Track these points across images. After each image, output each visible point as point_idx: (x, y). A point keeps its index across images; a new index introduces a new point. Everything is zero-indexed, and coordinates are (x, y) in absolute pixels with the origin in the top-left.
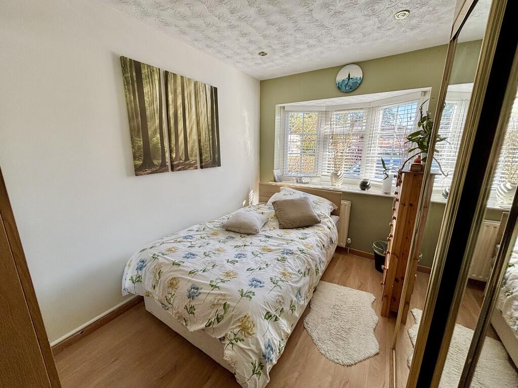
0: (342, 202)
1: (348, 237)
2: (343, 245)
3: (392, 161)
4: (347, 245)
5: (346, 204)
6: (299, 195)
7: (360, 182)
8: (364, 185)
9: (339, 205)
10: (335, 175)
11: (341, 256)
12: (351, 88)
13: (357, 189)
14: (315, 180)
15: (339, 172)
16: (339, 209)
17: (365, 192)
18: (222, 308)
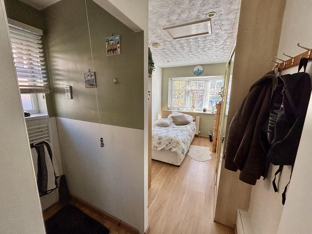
0: (197, 117)
1: (199, 131)
2: (197, 134)
3: (214, 101)
4: (199, 134)
5: (198, 117)
6: (180, 114)
7: (203, 109)
8: (205, 110)
9: (196, 118)
10: (193, 107)
11: (197, 138)
12: (199, 74)
13: (202, 112)
14: (185, 109)
15: (195, 105)
16: (196, 119)
17: (205, 113)
18: (170, 140)
